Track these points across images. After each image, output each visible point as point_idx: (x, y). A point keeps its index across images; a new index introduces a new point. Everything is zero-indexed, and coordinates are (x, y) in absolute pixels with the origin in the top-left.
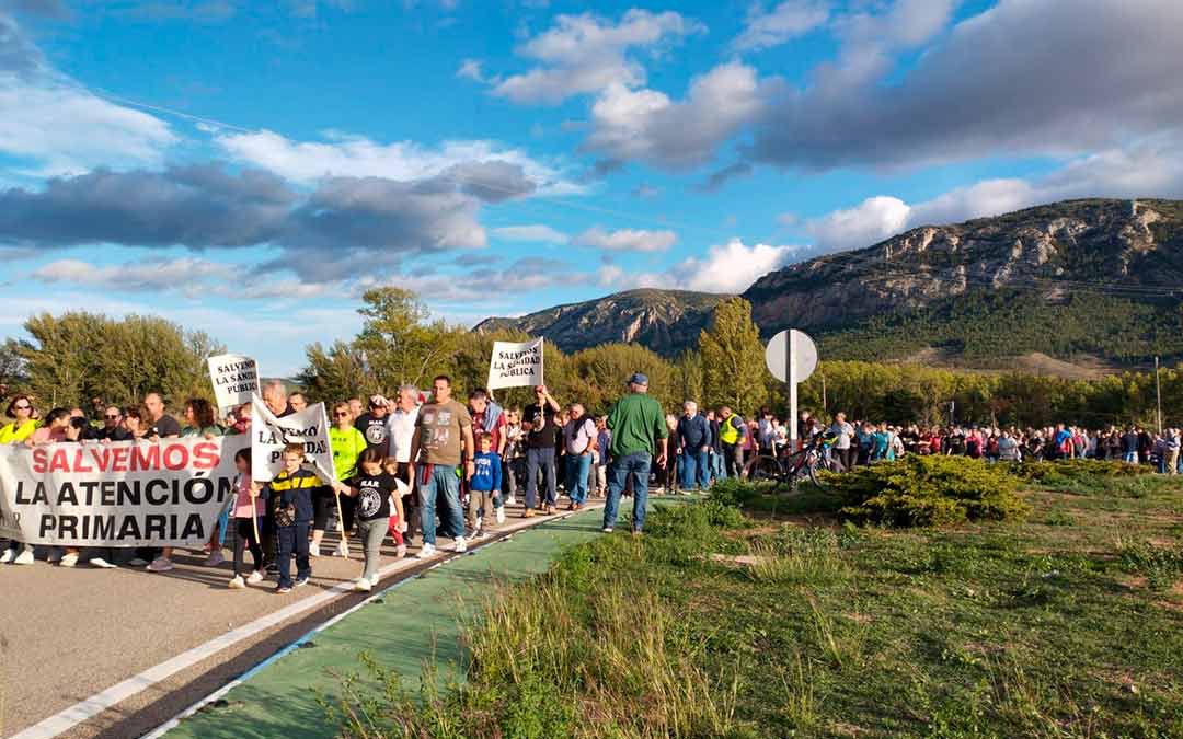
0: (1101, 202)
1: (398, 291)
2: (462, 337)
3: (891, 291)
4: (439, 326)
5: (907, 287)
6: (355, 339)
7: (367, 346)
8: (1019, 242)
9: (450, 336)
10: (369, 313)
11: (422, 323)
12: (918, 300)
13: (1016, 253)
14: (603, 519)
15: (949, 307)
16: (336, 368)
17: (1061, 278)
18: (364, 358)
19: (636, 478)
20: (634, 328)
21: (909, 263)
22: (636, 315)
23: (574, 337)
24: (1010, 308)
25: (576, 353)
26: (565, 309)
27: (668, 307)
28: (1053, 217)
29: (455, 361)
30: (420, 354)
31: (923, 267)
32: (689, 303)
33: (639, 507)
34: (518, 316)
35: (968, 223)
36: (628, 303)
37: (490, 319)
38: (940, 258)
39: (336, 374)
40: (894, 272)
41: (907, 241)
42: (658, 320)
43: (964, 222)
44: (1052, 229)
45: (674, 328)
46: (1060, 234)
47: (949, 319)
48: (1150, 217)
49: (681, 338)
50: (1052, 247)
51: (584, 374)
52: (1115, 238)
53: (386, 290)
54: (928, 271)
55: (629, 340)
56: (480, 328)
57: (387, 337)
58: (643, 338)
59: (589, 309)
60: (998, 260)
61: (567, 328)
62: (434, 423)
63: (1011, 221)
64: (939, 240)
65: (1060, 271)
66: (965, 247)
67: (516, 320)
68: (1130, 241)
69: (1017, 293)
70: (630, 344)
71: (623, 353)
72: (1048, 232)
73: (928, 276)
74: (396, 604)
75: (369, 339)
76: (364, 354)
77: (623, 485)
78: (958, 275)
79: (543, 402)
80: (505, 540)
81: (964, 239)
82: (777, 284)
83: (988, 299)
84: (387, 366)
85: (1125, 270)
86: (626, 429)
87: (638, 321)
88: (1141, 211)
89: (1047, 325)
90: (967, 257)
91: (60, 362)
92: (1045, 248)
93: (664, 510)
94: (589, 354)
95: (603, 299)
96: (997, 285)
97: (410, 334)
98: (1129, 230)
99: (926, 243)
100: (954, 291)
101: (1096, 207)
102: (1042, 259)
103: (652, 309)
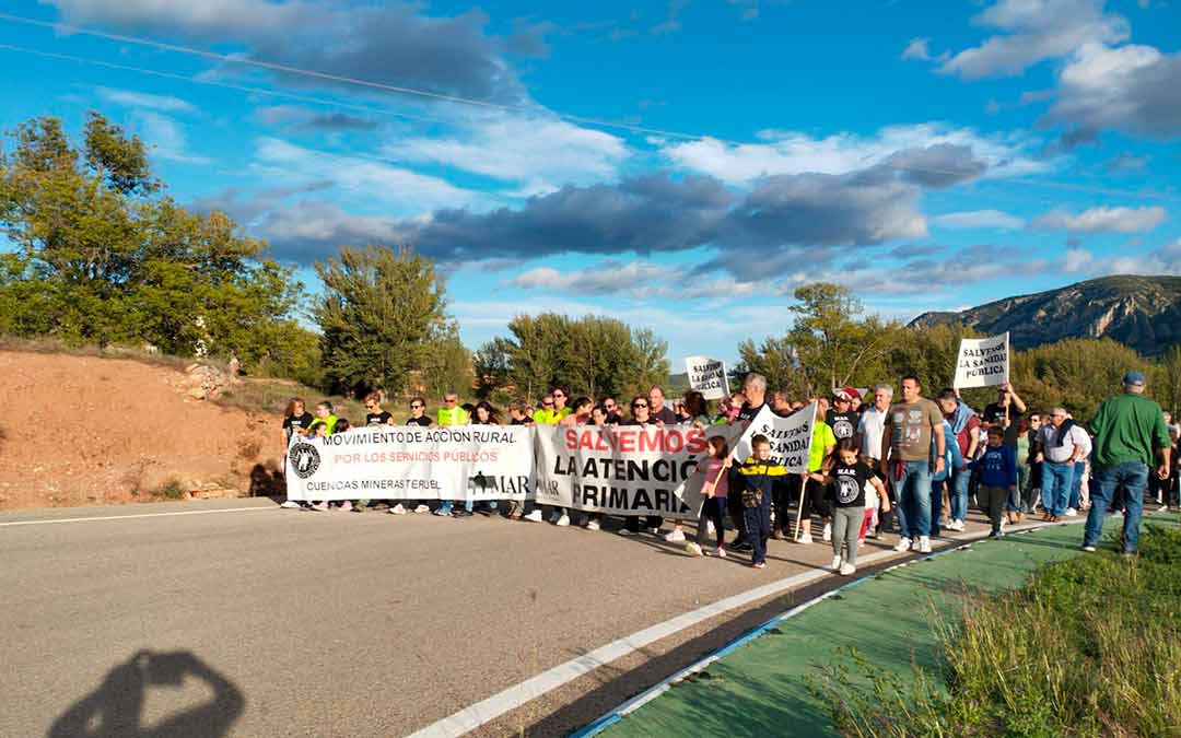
1: (830, 287)
2: (897, 333)
4: (872, 321)
6: (786, 335)
7: (800, 342)
9: (884, 332)
10: (801, 310)
11: (854, 318)
14: (1082, 536)
16: (768, 364)
18: (795, 355)
19: (1127, 493)
20: (1105, 321)
22: (1108, 305)
23: (1027, 332)
25: (1030, 350)
26: (1017, 301)
27: (1151, 296)
29: (889, 357)
30: (851, 351)
33: (1131, 526)
34: (960, 310)
36: (1099, 292)
37: (928, 313)
39: (767, 370)
42: (1137, 312)
45: (1160, 319)
49: (1168, 333)
51: (1040, 373)
53: (819, 285)
56: (917, 324)
57: (818, 333)
58: (1118, 332)
59: (1047, 300)
61: (1019, 323)
62: (905, 421)
67: (958, 314)
70: (1100, 338)
71: (1095, 348)
75: (800, 336)
76: (795, 350)
77: (1110, 500)
80: (964, 549)
84: (817, 363)
86: (1115, 437)
87: (1110, 313)
91: (534, 357)
93: (1161, 531)
94: (1047, 351)
95: (1064, 289)
97: (841, 331)
103: (1129, 299)
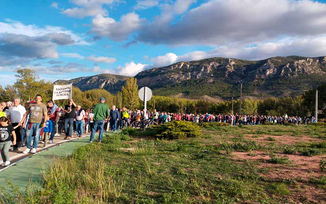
0: (222, 58)
1: (29, 70)
2: (49, 85)
3: (172, 78)
4: (42, 81)
5: (176, 77)
6: (13, 84)
7: (18, 87)
8: (203, 67)
9: (45, 85)
10: (19, 76)
11: (37, 80)
12: (179, 81)
13: (203, 70)
14: (89, 139)
15: (186, 83)
16: (7, 93)
17: (213, 77)
18: (17, 90)
19: (100, 127)
20: (103, 84)
21: (177, 71)
22: (104, 81)
23: (85, 86)
24: (200, 84)
25: (86, 91)
26: (83, 78)
27: (113, 79)
28: (211, 61)
29: (47, 92)
30: (36, 90)
31: (180, 72)
32: (119, 78)
33: (101, 135)
34: (68, 80)
35: (192, 61)
36: (102, 77)
37: (59, 80)
38: (185, 71)
39: (7, 95)
40: (173, 73)
41: (177, 65)
42: (110, 82)
43: (191, 61)
44: (211, 64)
45: (115, 85)
46: (213, 66)
47: (186, 86)
48: (233, 63)
49: (117, 88)
50: (211, 69)
51: (88, 97)
52: (225, 68)
53: (25, 69)
54: (182, 73)
55: (102, 88)
56: (56, 83)
57: (25, 84)
58: (106, 88)
59: (90, 79)
60: (198, 72)
61: (83, 84)
62: (34, 110)
63: (202, 62)
64: (185, 65)
65: (212, 75)
66: (191, 68)
67: (67, 81)
68: (228, 69)
69: (202, 80)
70: (102, 89)
71: (100, 91)
72: (210, 65)
73: (182, 74)
74: (21, 166)
75: (19, 85)
76: (17, 89)
77: (96, 129)
78: (189, 75)
79: (71, 104)
80: (59, 145)
81: (191, 65)
82: (143, 74)
83: (196, 81)
84: (24, 93)
85: (227, 76)
86: (98, 113)
87: (105, 83)
88: (231, 61)
89: (209, 88)
90: (191, 70)
92: (209, 69)
93: (108, 136)
94: (89, 92)
95: (95, 76)
96: (198, 78)
97: (32, 84)
98: (228, 66)
99: (181, 66)
100: (188, 79)
101: (221, 59)
102: (209, 72)
103: (109, 79)
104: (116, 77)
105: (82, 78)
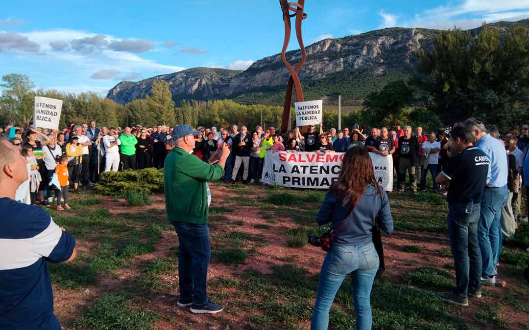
0: (400, 29)
3: (311, 69)
5: (318, 68)
8: (366, 47)
12: (323, 74)
13: (364, 52)
15: (335, 78)
17: (383, 64)
20: (195, 86)
21: (319, 57)
22: (196, 80)
24: (360, 78)
27: (212, 77)
28: (380, 35)
31: (325, 58)
32: (221, 75)
34: (137, 81)
35: (345, 37)
36: (192, 74)
38: (333, 56)
40: (313, 61)
41: (319, 46)
42: (206, 82)
44: (380, 41)
45: (215, 86)
46: (383, 44)
47: (335, 83)
48: (420, 36)
50: (379, 50)
52: (405, 46)
54: (327, 60)
55: (193, 93)
56: (118, 87)
60: (357, 55)
63: (363, 37)
64: (333, 45)
65: (382, 61)
66: (344, 49)
67: (136, 83)
68: (410, 47)
69: (364, 71)
72: (378, 42)
73: (327, 62)
78: (340, 62)
81: (343, 45)
82: (261, 66)
83: (352, 73)
85: (408, 61)
87: (197, 83)
88: (416, 34)
89: (375, 85)
90: (344, 54)
92: (376, 50)
95: (179, 72)
96: (356, 67)
98: (411, 42)
99: (327, 47)
100: (338, 70)
101: (399, 31)
102: (375, 55)
103: (203, 77)
104: (216, 72)
105: (159, 76)
